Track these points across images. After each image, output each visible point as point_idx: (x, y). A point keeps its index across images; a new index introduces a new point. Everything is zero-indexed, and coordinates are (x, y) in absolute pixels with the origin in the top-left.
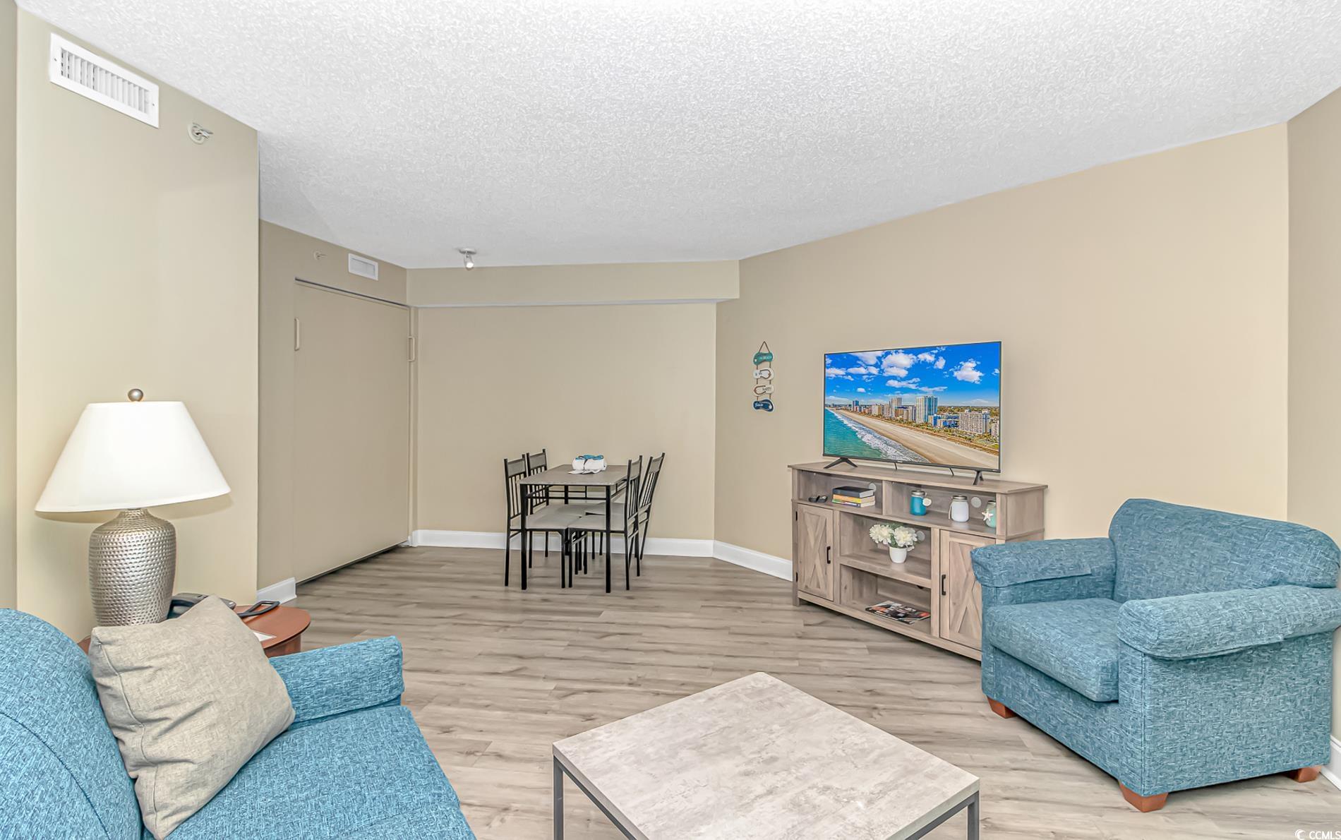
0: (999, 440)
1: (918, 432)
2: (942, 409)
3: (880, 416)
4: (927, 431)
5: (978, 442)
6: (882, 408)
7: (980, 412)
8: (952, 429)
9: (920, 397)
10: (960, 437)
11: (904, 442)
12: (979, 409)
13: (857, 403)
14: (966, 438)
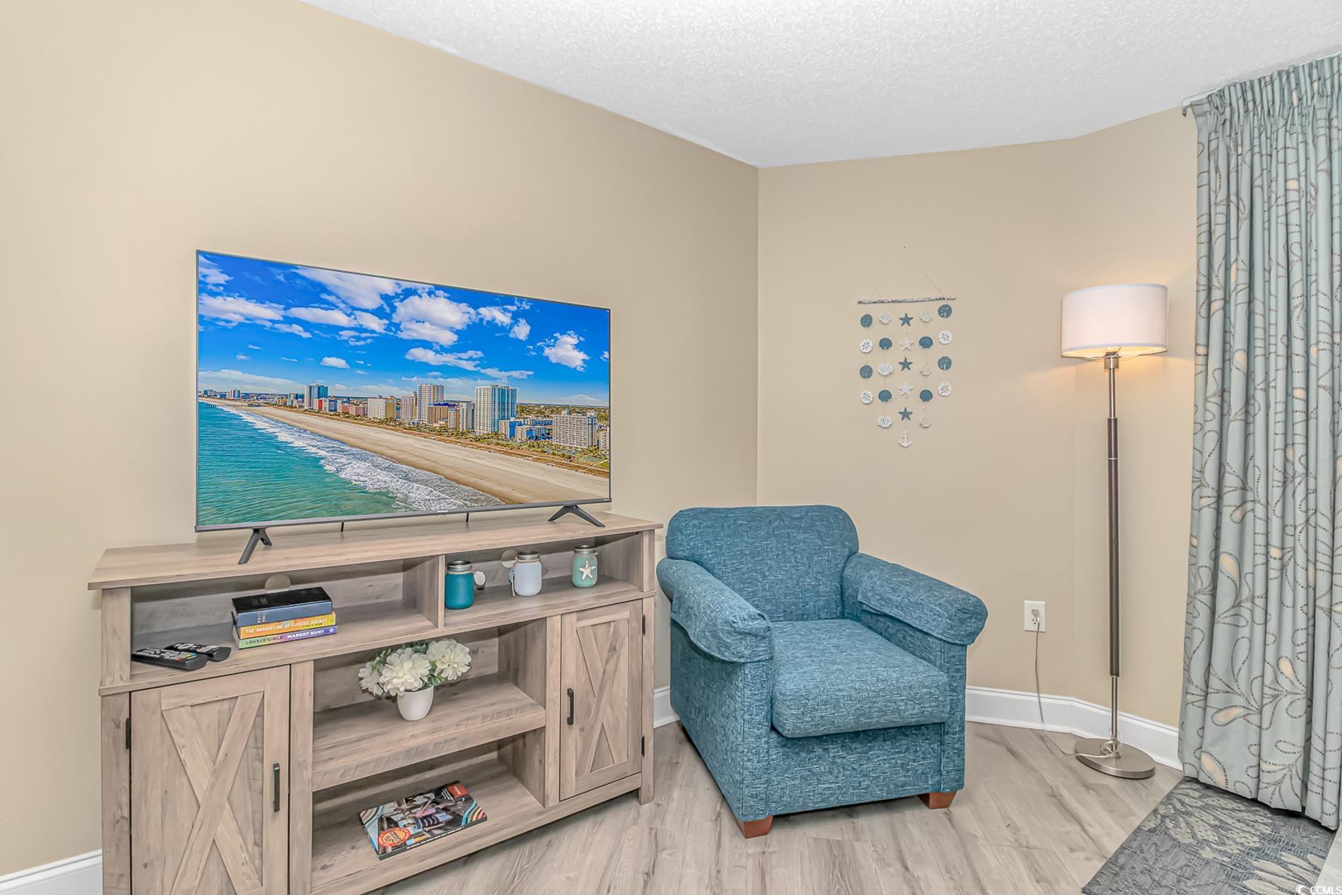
0: (610, 457)
1: (478, 451)
2: (525, 409)
3: (391, 421)
4: (498, 448)
5: (581, 460)
6: (395, 405)
7: (584, 413)
8: (542, 442)
9: (484, 386)
10: (554, 454)
11: (448, 472)
12: (582, 410)
13: (322, 392)
14: (563, 455)
